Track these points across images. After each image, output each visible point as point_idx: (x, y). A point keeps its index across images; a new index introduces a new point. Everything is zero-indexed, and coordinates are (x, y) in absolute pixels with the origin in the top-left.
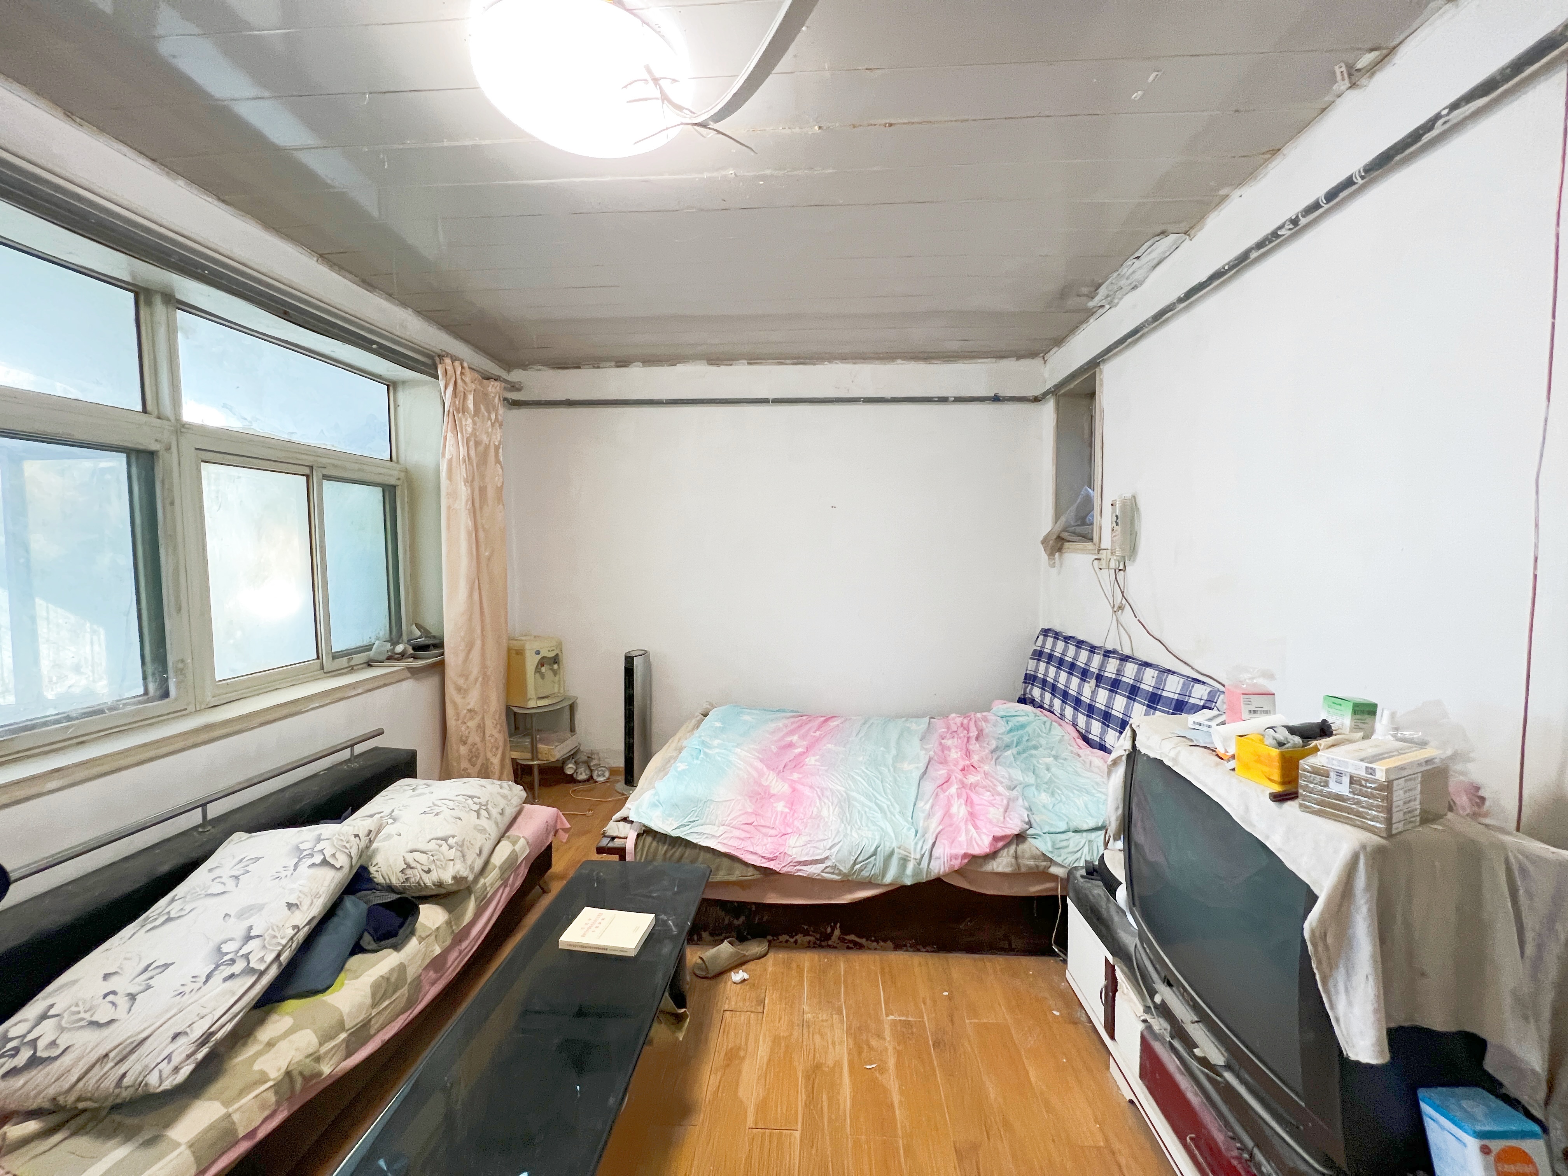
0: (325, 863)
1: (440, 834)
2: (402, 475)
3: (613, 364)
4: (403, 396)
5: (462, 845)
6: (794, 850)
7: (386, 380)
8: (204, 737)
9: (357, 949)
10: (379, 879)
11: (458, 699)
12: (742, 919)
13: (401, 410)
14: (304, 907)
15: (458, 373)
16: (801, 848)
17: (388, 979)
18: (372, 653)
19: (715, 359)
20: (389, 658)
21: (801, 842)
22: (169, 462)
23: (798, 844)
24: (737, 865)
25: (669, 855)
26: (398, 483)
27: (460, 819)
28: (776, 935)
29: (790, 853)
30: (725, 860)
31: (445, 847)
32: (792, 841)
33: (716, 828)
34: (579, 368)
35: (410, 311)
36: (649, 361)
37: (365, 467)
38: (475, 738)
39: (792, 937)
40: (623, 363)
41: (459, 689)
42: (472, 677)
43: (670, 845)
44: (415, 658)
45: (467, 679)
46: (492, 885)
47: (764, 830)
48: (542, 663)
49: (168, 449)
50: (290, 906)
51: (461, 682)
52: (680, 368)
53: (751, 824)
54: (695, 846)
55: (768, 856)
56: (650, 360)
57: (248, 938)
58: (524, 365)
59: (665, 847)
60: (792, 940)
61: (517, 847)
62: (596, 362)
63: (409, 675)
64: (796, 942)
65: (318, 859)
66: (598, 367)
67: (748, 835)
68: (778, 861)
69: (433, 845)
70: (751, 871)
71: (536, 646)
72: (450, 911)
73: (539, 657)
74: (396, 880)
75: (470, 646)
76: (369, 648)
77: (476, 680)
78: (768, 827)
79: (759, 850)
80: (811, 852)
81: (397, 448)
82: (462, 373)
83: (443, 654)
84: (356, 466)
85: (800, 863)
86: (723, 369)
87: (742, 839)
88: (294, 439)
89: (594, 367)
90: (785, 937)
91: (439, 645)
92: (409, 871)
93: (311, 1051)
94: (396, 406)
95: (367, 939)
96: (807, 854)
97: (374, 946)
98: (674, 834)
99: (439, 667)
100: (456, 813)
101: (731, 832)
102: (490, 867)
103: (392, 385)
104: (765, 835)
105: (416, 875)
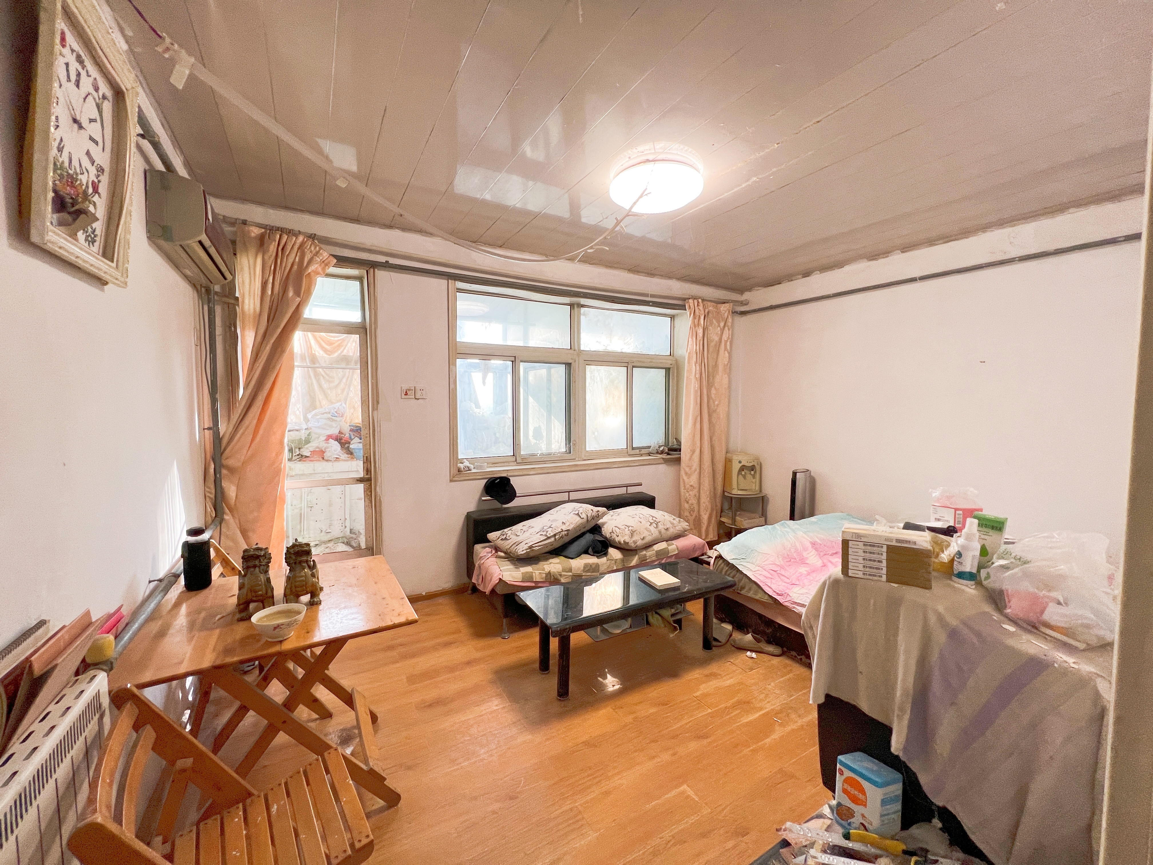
0: (578, 514)
1: (628, 525)
2: (674, 362)
3: (800, 276)
4: (677, 321)
5: (634, 532)
6: (794, 595)
7: (669, 315)
8: (573, 469)
9: (586, 552)
10: (603, 533)
11: (685, 478)
12: (770, 630)
13: (675, 329)
14: (567, 525)
15: (696, 305)
16: (799, 595)
17: (591, 565)
18: (650, 450)
19: (873, 257)
20: (657, 453)
21: (801, 591)
22: (574, 366)
23: (798, 592)
24: (760, 591)
25: (728, 573)
26: (671, 366)
27: (641, 522)
28: (790, 649)
29: (791, 595)
30: (755, 586)
31: (627, 529)
32: (796, 589)
33: (754, 566)
34: (780, 283)
35: (674, 280)
36: (823, 269)
37: (654, 361)
38: (694, 501)
39: (799, 655)
40: (807, 274)
41: (686, 473)
42: (694, 468)
43: (730, 567)
44: (668, 454)
45: (690, 469)
46: (650, 557)
47: (782, 578)
48: (743, 468)
49: (575, 361)
50: (563, 523)
51: (687, 469)
52: (847, 268)
53: (775, 571)
54: (741, 573)
55: (778, 592)
56: (825, 268)
57: (550, 527)
58: (749, 289)
59: (727, 568)
60: (799, 657)
61: (670, 548)
62: (790, 277)
63: (663, 462)
64: (801, 659)
65: (577, 512)
66: (792, 280)
67: (770, 576)
68: (783, 597)
69: (623, 527)
70: (766, 597)
71: (740, 458)
72: (624, 556)
73: (741, 465)
74: (608, 536)
75: (693, 452)
76: (649, 447)
77: (696, 470)
78: (786, 577)
79: (773, 587)
80: (804, 600)
81: (673, 347)
82: (698, 305)
83: (680, 454)
84: (649, 360)
85: (795, 603)
86: (881, 261)
87: (767, 578)
88: (624, 351)
89: (789, 281)
90: (794, 653)
91: (680, 450)
92: (612, 534)
93: (559, 571)
94: (674, 327)
95: (590, 550)
96: (801, 600)
97: (592, 553)
98: (731, 561)
99: (678, 460)
100: (640, 520)
101: (762, 571)
102: (651, 549)
103: (672, 317)
104: (782, 580)
105: (614, 536)
